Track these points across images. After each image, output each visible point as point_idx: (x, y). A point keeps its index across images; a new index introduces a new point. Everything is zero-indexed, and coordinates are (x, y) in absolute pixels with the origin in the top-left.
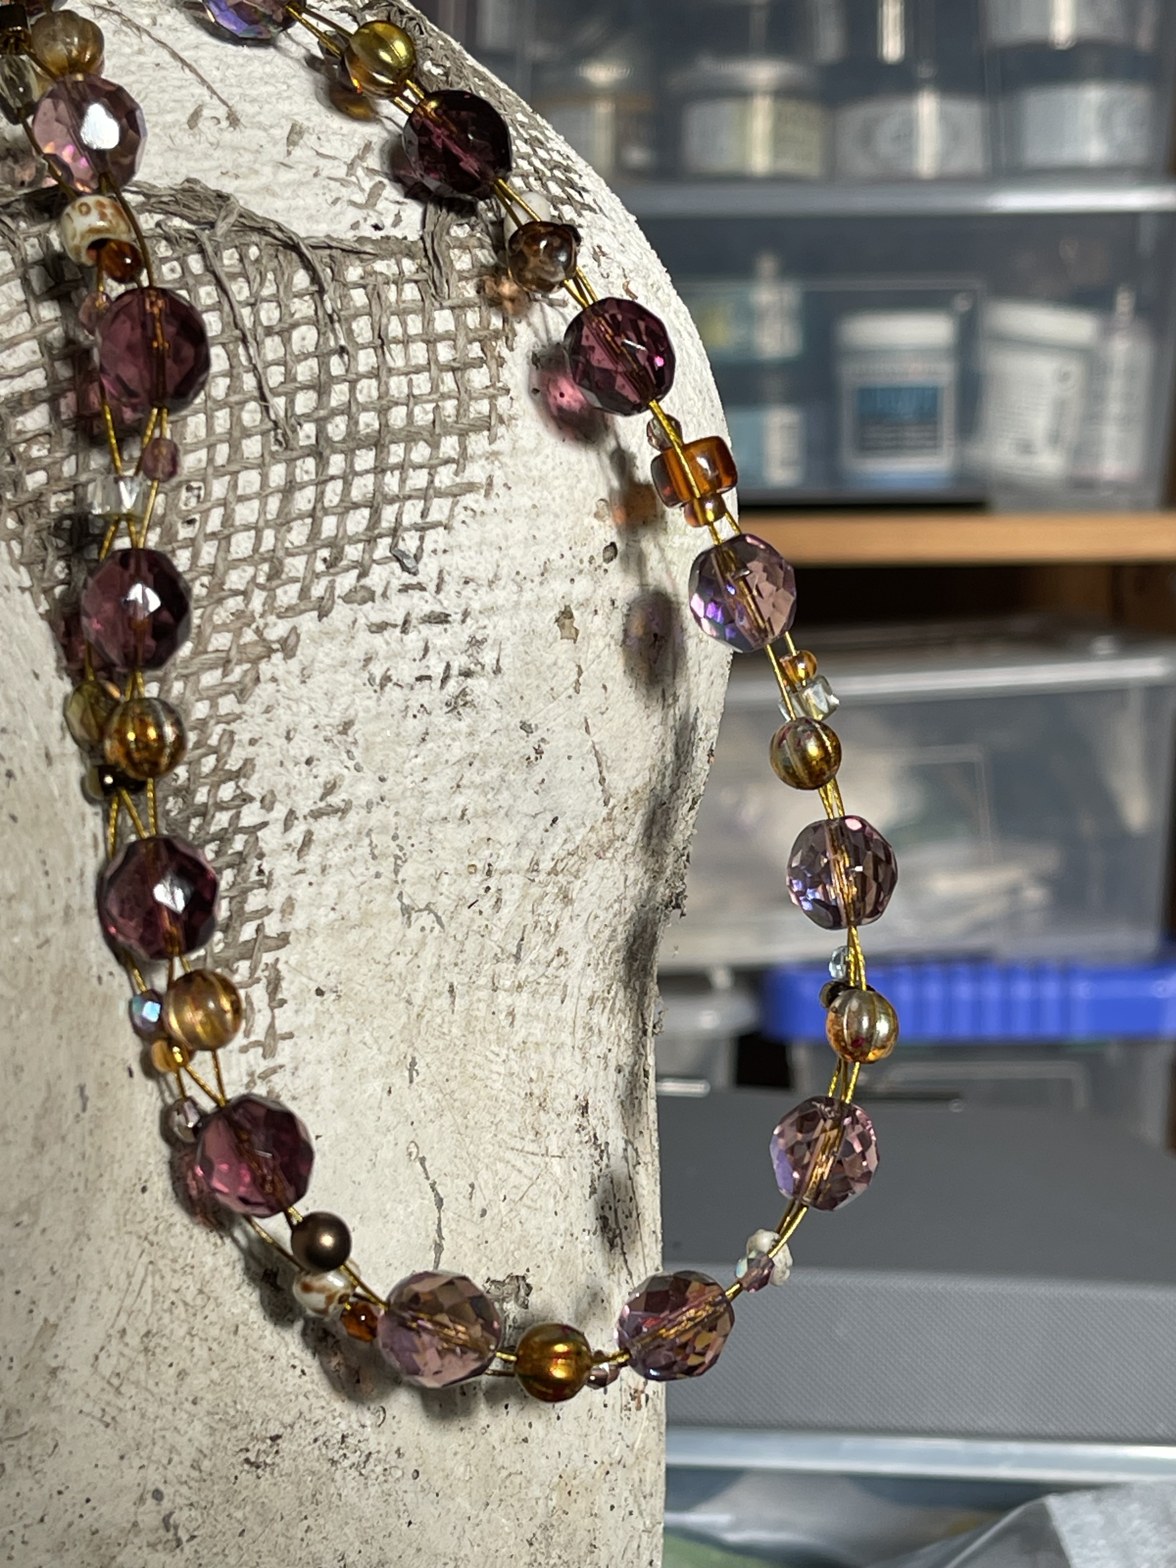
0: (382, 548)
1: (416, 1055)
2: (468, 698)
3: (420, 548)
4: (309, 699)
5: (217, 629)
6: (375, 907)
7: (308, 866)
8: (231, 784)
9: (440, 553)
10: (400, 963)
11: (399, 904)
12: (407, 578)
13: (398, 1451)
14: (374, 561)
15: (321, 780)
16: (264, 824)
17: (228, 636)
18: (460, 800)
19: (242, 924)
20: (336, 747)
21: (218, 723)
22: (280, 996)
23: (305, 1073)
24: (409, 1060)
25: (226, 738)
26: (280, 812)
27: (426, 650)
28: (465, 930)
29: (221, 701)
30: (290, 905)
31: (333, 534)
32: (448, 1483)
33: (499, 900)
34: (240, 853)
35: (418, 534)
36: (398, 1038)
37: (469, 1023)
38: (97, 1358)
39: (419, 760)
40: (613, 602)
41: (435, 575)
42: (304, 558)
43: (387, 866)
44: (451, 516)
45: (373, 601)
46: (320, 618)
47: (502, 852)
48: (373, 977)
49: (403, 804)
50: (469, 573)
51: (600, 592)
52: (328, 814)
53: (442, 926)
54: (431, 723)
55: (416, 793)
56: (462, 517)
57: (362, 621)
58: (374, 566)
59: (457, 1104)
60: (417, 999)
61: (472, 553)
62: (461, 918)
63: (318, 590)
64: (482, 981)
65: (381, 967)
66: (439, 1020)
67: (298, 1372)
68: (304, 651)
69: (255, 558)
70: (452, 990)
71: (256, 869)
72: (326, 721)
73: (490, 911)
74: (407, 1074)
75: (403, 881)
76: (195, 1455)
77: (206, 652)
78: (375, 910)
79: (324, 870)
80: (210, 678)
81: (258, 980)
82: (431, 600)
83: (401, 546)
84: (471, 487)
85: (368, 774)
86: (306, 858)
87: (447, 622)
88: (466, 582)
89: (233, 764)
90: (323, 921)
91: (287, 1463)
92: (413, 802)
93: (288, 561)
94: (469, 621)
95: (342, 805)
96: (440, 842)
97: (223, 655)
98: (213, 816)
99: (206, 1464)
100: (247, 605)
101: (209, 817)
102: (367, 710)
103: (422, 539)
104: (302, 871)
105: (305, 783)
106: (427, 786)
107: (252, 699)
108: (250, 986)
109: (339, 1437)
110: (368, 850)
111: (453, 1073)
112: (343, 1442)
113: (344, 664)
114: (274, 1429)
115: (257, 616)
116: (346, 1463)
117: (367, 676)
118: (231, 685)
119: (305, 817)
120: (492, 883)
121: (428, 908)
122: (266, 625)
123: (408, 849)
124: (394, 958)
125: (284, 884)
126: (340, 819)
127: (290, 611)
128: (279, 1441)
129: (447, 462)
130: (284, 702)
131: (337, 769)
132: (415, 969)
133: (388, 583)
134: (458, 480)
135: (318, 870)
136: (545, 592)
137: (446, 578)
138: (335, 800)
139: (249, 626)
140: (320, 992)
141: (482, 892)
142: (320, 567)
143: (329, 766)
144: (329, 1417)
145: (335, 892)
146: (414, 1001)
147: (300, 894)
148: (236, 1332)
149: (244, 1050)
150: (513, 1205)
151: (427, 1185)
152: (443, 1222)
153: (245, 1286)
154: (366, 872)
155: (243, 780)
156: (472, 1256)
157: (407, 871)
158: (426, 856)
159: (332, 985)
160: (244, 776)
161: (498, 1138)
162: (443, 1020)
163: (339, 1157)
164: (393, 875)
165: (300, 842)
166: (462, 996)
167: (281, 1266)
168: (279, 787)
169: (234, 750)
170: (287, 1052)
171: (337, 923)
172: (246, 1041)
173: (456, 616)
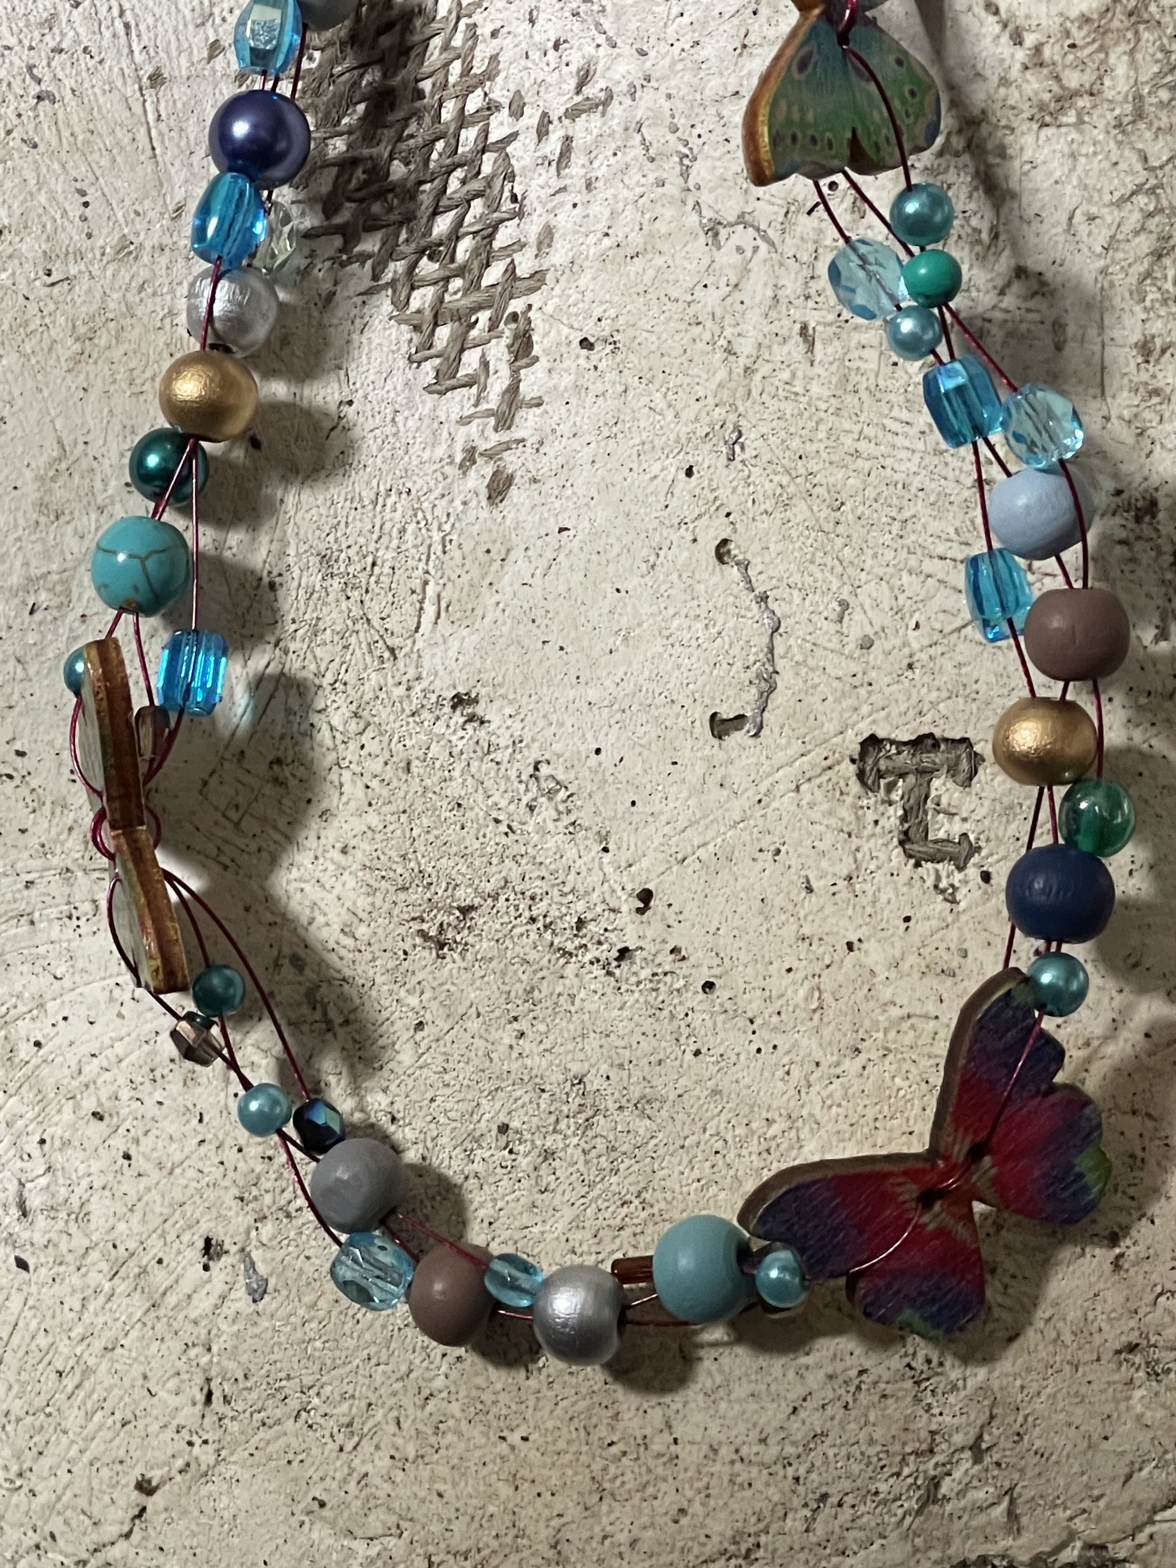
1: (743, 422)
6: (662, 227)
7: (568, 182)
8: (479, 91)
10: (711, 299)
11: (694, 218)
13: (676, 951)
15: (573, 68)
16: (513, 136)
19: (487, 265)
20: (583, 21)
21: (460, 17)
22: (533, 353)
23: (556, 447)
24: (729, 428)
25: (469, 34)
26: (531, 118)
28: (811, 247)
30: (547, 237)
34: (489, 177)
36: (711, 401)
37: (843, 380)
38: (205, 783)
39: (685, 19)
43: (671, 169)
48: (669, 320)
49: (673, 83)
52: (584, 111)
53: (772, 244)
55: (689, 65)
59: (820, 491)
60: (745, 348)
62: (800, 230)
65: (681, 305)
66: (786, 375)
67: (503, 828)
70: (805, 332)
71: (508, 194)
74: (723, 448)
75: (697, 187)
76: (347, 917)
78: (663, 230)
79: (589, 186)
81: (501, 335)
85: (625, 49)
86: (566, 172)
89: (479, 65)
90: (592, 250)
91: (485, 944)
92: (687, 77)
95: (602, 95)
98: (457, 137)
99: (362, 931)
101: (449, 137)
104: (563, 189)
105: (556, 75)
106: (702, 53)
108: (489, 341)
110: (640, 151)
111: (810, 448)
114: (465, 896)
119: (560, 119)
121: (742, 220)
123: (695, 142)
124: (699, 293)
125: (541, 209)
126: (603, 114)
128: (473, 914)
131: (590, 50)
132: (738, 307)
135: (582, 185)
140: (585, 343)
141: (825, 189)
143: (580, 49)
145: (607, 212)
146: (736, 348)
147: (564, 220)
148: (408, 769)
149: (464, 421)
150: (936, 636)
151: (748, 598)
152: (779, 650)
153: (425, 714)
154: (643, 181)
155: (488, 84)
156: (837, 701)
157: (700, 172)
158: (722, 150)
159: (606, 333)
160: (489, 79)
161: (907, 541)
162: (794, 375)
163: (594, 557)
164: (681, 181)
165: (558, 152)
166: (827, 341)
167: (483, 691)
168: (527, 85)
169: (480, 47)
170: (530, 423)
171: (611, 253)
172: (472, 411)
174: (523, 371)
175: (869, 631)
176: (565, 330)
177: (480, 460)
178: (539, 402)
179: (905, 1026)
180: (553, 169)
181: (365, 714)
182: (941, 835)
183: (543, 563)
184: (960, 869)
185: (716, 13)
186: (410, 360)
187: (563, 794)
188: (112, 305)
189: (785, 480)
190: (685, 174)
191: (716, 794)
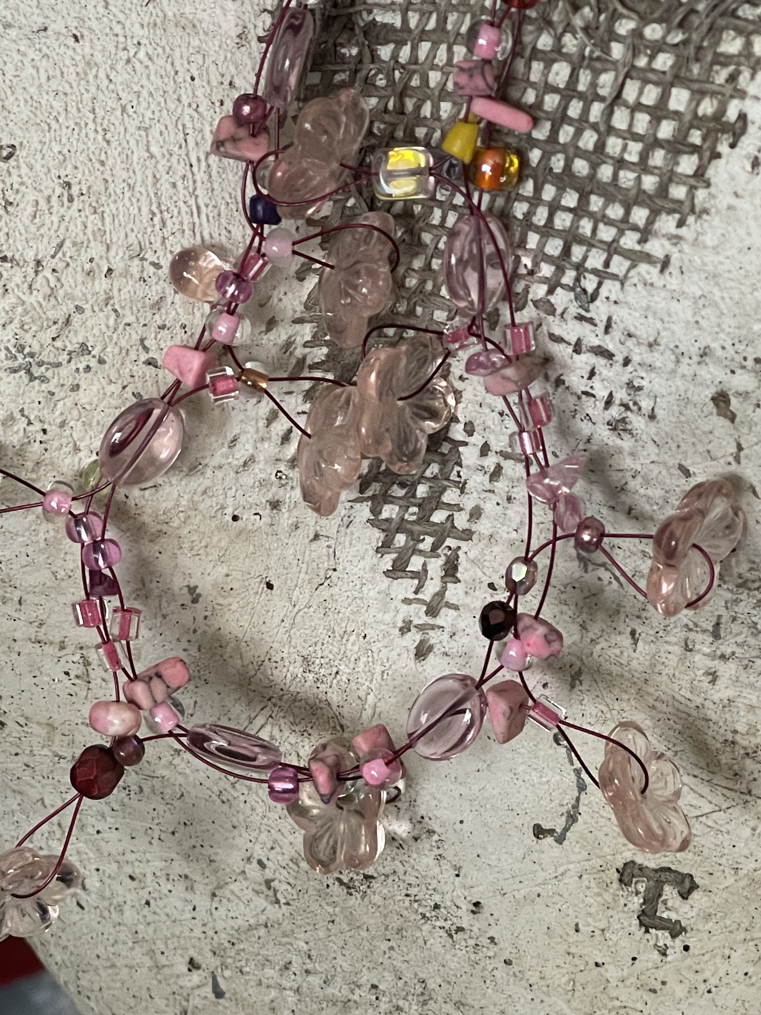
0: (569, 277)
1: (583, 668)
2: (627, 427)
3: (597, 290)
7: (496, 489)
9: (611, 302)
10: (576, 595)
11: (575, 552)
12: (582, 311)
13: (492, 939)
14: (561, 284)
19: (435, 509)
22: (457, 575)
24: (576, 669)
27: (593, 373)
30: (477, 513)
31: (535, 248)
34: (444, 455)
35: (598, 279)
41: (605, 319)
44: (626, 276)
45: (554, 316)
50: (632, 330)
54: (596, 431)
56: (635, 280)
57: (545, 328)
58: (560, 288)
60: (594, 628)
61: (637, 315)
63: (518, 287)
65: (557, 591)
67: (397, 844)
70: (634, 633)
71: (456, 473)
74: (569, 679)
79: (509, 499)
82: (600, 336)
83: (583, 283)
84: (648, 258)
86: (496, 483)
87: (612, 360)
88: (630, 335)
94: (630, 368)
103: (600, 284)
104: (492, 492)
105: (498, 428)
108: (430, 557)
111: (625, 696)
114: (368, 870)
119: (496, 453)
121: (604, 566)
124: (570, 589)
128: (372, 880)
129: (635, 228)
133: (567, 307)
134: (638, 248)
135: (504, 496)
136: (703, 372)
137: (614, 324)
140: (491, 586)
142: (522, 270)
145: (518, 519)
146: (589, 628)
152: (583, 801)
154: (544, 516)
162: (622, 653)
165: (492, 470)
166: (647, 643)
168: (478, 422)
170: (449, 619)
171: (517, 543)
172: (412, 596)
173: (619, 358)
174: (449, 585)
177: (413, 630)
178: (456, 608)
180: (487, 476)
182: (664, 916)
184: (672, 938)
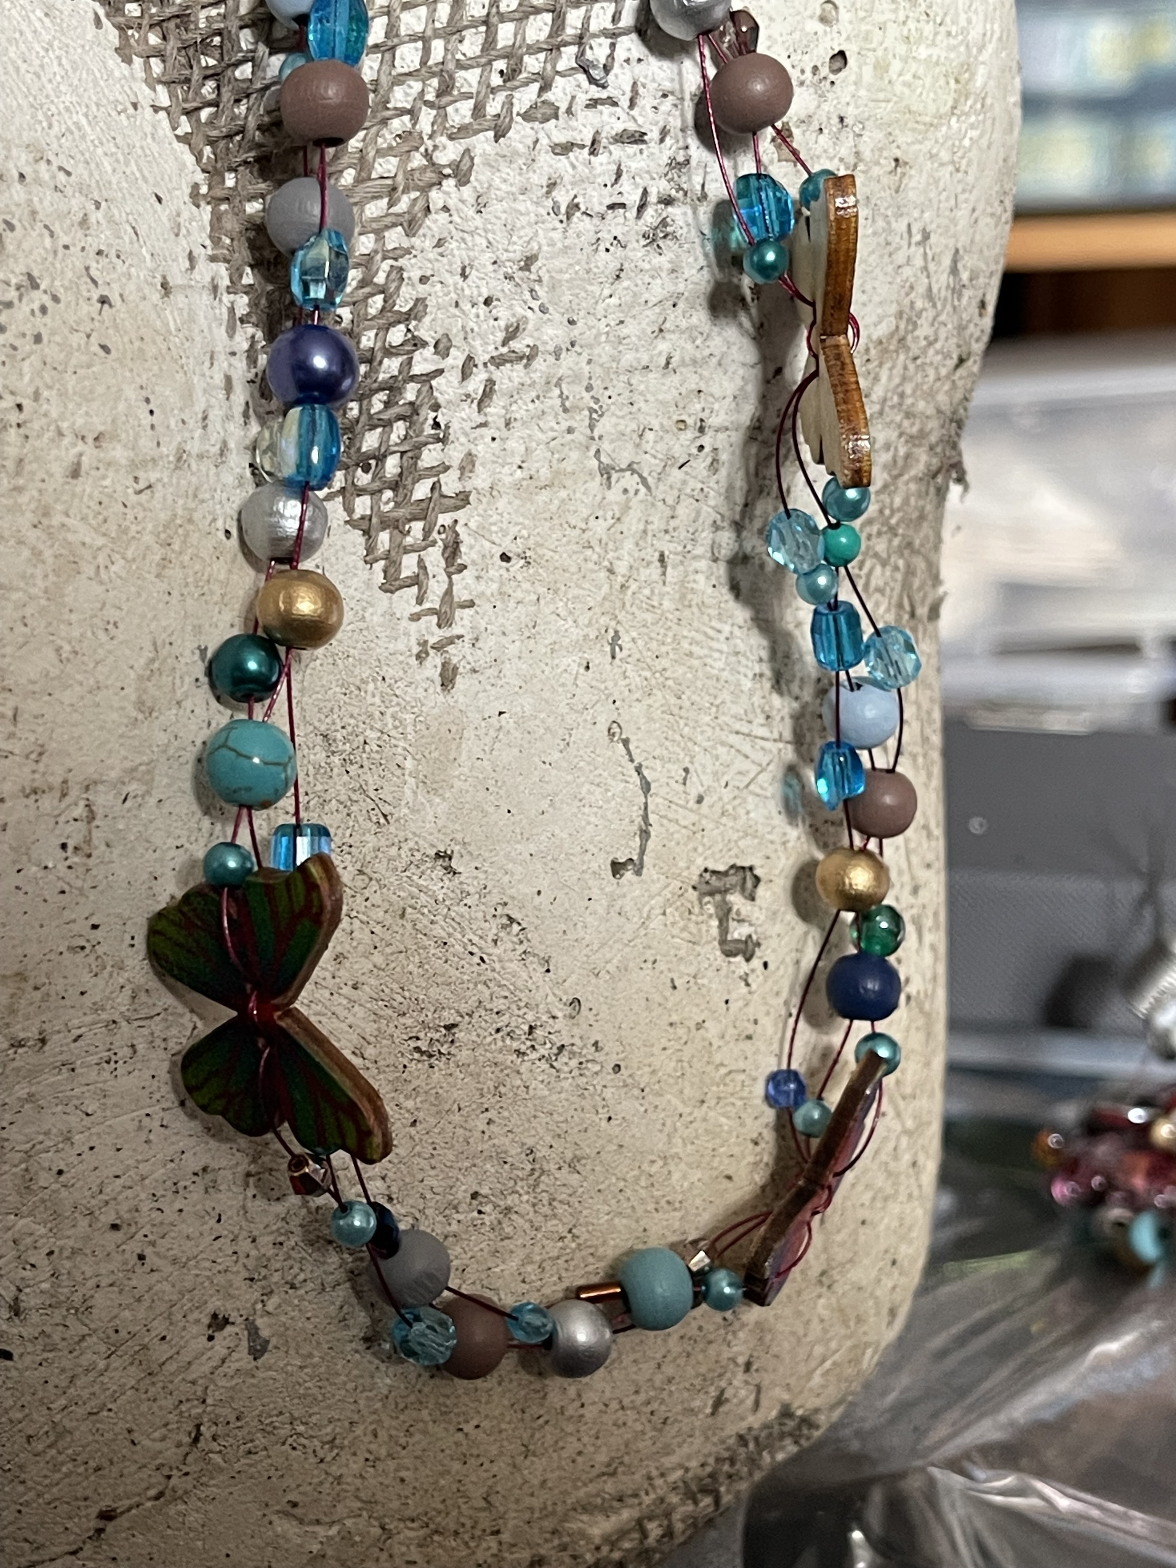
0: (568, 57)
1: (619, 628)
2: (669, 229)
3: (611, 56)
4: (486, 231)
5: (380, 153)
6: (568, 466)
7: (490, 419)
8: (402, 327)
9: (634, 62)
10: (599, 528)
11: (596, 463)
12: (595, 92)
13: (596, 1044)
14: (558, 73)
15: (502, 323)
16: (440, 372)
17: (394, 161)
18: (663, 346)
19: (414, 483)
20: (517, 285)
21: (384, 258)
22: (459, 561)
23: (488, 643)
24: (611, 633)
25: (394, 275)
26: (456, 358)
27: (619, 174)
28: (676, 493)
29: (386, 234)
30: (470, 461)
31: (511, 43)
32: (655, 1079)
33: (715, 460)
34: (411, 404)
35: (609, 41)
36: (597, 610)
37: (683, 597)
39: (614, 301)
40: (842, 119)
41: (628, 89)
42: (478, 71)
43: (580, 421)
45: (557, 118)
46: (497, 139)
47: (716, 406)
48: (569, 542)
49: (597, 351)
50: (667, 86)
51: (826, 107)
52: (511, 362)
53: (648, 488)
54: (626, 258)
55: (612, 338)
57: (544, 142)
58: (557, 78)
59: (670, 683)
60: (621, 568)
61: (671, 63)
62: (671, 480)
63: (493, 107)
64: (699, 551)
65: (577, 532)
66: (647, 592)
67: (477, 959)
68: (480, 176)
69: (423, 71)
70: (662, 559)
71: (431, 422)
72: (504, 257)
73: (705, 473)
74: (608, 649)
75: (600, 438)
76: (357, 1042)
77: (370, 179)
78: (569, 469)
79: (508, 423)
80: (375, 209)
81: (434, 543)
82: (624, 117)
83: (589, 56)
85: (556, 316)
86: (488, 410)
87: (644, 142)
88: (665, 96)
89: (403, 305)
90: (508, 480)
91: (464, 1053)
92: (608, 348)
93: (460, 74)
94: (668, 141)
95: (527, 351)
96: (641, 394)
97: (389, 182)
98: (381, 363)
99: (368, 1054)
100: (414, 125)
101: (375, 364)
102: (552, 244)
103: (613, 46)
104: (484, 425)
105: (485, 326)
106: (624, 331)
107: (421, 232)
108: (425, 549)
109: (526, 1028)
110: (558, 402)
111: (664, 649)
112: (530, 1033)
113: (524, 191)
114: (449, 1017)
115: (425, 138)
116: (534, 1055)
117: (550, 203)
118: (397, 215)
119: (485, 364)
120: (706, 441)
121: (630, 468)
122: (435, 147)
123: (604, 401)
124: (592, 522)
125: (463, 439)
126: (526, 367)
127: (463, 131)
128: (454, 1030)
130: (457, 235)
131: (520, 311)
132: (619, 536)
133: (573, 97)
135: (501, 423)
137: (641, 90)
138: (519, 345)
139: (417, 149)
140: (505, 558)
141: (694, 451)
142: (496, 80)
143: (511, 307)
144: (514, 1007)
145: (523, 448)
146: (617, 570)
147: (481, 450)
148: (403, 916)
149: (415, 618)
150: (736, 792)
151: (631, 768)
152: (651, 807)
153: (413, 868)
154: (556, 427)
155: (414, 323)
156: (686, 845)
157: (604, 426)
158: (626, 409)
159: (520, 551)
160: (415, 319)
161: (719, 721)
162: (652, 592)
163: (526, 735)
164: (588, 431)
165: (480, 392)
166: (674, 567)
167: (457, 848)
168: (455, 331)
169: (403, 289)
170: (466, 622)
171: (524, 483)
172: (418, 609)
173: (653, 135)
174: (454, 577)
175: (701, 790)
176: (487, 545)
177: (432, 652)
178: (471, 604)
179: (727, 1080)
180: (475, 405)
181: (368, 871)
182: (736, 936)
183: (488, 740)
184: (748, 960)
185: (642, 300)
186: (366, 562)
187: (516, 928)
188: (180, 512)
189: (648, 674)
190: (591, 427)
191: (617, 920)
